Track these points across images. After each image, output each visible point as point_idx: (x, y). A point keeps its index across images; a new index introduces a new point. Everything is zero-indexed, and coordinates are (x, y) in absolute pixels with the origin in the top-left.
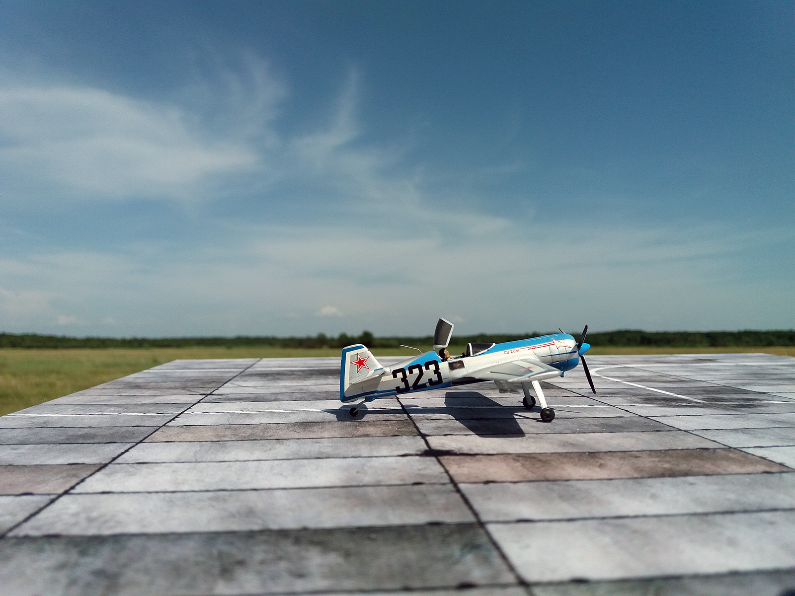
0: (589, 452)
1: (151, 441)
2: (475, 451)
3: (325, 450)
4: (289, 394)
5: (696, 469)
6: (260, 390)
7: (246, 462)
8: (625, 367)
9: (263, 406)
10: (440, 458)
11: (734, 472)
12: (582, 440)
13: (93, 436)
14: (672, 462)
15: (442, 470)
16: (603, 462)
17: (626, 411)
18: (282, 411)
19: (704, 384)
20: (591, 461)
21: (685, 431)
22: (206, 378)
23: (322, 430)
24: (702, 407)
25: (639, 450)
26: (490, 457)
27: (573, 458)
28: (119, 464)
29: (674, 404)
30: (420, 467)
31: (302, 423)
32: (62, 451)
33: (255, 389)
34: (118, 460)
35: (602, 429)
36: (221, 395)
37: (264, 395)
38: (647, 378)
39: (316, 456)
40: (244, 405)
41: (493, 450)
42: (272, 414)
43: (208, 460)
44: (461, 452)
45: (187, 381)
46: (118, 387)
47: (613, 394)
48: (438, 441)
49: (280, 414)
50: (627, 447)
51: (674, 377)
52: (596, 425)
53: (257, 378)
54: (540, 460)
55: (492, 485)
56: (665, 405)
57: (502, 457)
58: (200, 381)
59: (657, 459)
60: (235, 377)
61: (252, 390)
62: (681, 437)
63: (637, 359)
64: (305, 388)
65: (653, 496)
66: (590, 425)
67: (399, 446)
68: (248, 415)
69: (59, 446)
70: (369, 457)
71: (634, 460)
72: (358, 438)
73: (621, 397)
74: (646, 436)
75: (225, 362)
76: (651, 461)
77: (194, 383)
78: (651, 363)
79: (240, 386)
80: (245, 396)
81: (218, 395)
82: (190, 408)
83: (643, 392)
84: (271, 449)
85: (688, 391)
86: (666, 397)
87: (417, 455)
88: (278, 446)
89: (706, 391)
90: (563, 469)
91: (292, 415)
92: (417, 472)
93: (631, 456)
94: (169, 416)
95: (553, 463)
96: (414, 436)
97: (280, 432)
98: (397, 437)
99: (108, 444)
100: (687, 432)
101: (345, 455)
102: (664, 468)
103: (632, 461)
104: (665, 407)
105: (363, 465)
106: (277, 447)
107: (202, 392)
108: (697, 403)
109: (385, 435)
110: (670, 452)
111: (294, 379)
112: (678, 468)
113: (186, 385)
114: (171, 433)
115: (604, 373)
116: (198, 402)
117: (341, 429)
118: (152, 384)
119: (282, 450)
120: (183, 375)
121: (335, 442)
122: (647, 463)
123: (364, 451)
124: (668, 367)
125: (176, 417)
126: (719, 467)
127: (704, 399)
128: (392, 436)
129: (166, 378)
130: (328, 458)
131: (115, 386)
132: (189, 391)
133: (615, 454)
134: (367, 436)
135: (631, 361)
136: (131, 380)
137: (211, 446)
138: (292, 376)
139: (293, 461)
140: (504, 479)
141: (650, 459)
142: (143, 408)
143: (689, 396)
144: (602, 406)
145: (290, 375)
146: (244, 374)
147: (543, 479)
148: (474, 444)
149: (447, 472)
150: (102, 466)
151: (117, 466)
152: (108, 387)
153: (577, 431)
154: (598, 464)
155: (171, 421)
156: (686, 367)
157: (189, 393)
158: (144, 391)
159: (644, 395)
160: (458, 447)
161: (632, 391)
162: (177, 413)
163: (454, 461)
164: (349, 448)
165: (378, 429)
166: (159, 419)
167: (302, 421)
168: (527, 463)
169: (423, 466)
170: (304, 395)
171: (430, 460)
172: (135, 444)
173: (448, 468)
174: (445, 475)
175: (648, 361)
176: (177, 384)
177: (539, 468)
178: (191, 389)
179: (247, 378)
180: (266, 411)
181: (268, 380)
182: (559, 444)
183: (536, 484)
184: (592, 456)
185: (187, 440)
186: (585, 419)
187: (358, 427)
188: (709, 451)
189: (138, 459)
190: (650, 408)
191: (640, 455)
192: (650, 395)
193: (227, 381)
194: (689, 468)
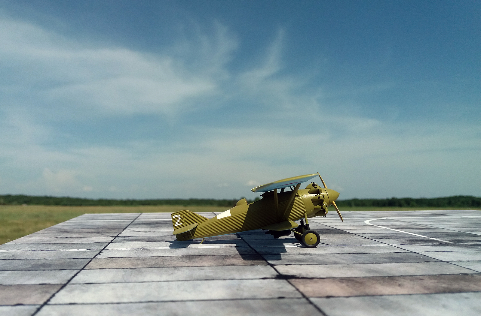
0: (388, 277)
1: (89, 268)
2: (311, 275)
3: (209, 275)
5: (465, 288)
6: (149, 234)
7: (160, 282)
8: (387, 219)
10: (290, 280)
12: (380, 268)
13: (50, 265)
14: (447, 283)
15: (294, 288)
16: (400, 283)
17: (401, 248)
19: (445, 231)
20: (392, 282)
21: (446, 262)
22: (110, 226)
24: (451, 246)
25: (421, 274)
26: (323, 280)
27: (379, 280)
28: (74, 284)
29: (431, 244)
30: (278, 287)
31: (186, 256)
32: (32, 275)
33: (146, 234)
34: (73, 281)
35: (390, 261)
36: (124, 237)
38: (405, 226)
39: (205, 279)
40: (143, 243)
41: (323, 275)
43: (133, 281)
44: (302, 276)
45: (98, 228)
46: (53, 232)
47: (387, 237)
48: (284, 269)
50: (412, 272)
51: (423, 226)
52: (385, 258)
53: (144, 226)
54: (357, 282)
55: (332, 299)
56: (425, 244)
57: (331, 280)
58: (107, 228)
59: (436, 281)
60: (129, 225)
61: (144, 234)
62: (446, 266)
63: (393, 214)
65: (445, 307)
66: (380, 258)
67: (258, 272)
68: (148, 251)
69: (29, 272)
70: (241, 279)
71: (420, 281)
72: (228, 266)
73: (393, 239)
74: (422, 266)
75: (118, 215)
76: (432, 282)
77: (103, 230)
78: (403, 217)
79: (135, 231)
80: (140, 238)
81: (123, 237)
82: (107, 246)
83: (406, 236)
84: (172, 274)
85: (436, 235)
86: (423, 239)
87: (273, 278)
89: (448, 235)
90: (375, 288)
92: (278, 290)
93: (417, 279)
94: (95, 251)
95: (367, 284)
96: (265, 265)
97: (174, 262)
98: (254, 266)
99: (61, 271)
100: (448, 263)
102: (443, 287)
104: (425, 245)
105: (239, 285)
106: (176, 272)
107: (112, 235)
108: (446, 243)
109: (246, 265)
110: (442, 276)
112: (453, 287)
113: (99, 230)
114: (101, 263)
115: (375, 223)
116: (111, 242)
117: (214, 260)
118: (75, 230)
119: (180, 274)
120: (94, 224)
121: (214, 269)
122: (431, 283)
123: (237, 275)
124: (416, 219)
125: (101, 252)
126: (480, 286)
127: (449, 241)
128: (251, 265)
129: (83, 226)
130: (213, 280)
131: (51, 232)
132: (102, 234)
133: (406, 278)
134: (233, 265)
135: (390, 215)
136: (60, 227)
137: (131, 272)
140: (339, 295)
141: (431, 281)
142: (75, 246)
143: (439, 238)
144: (383, 245)
146: (134, 223)
147: (365, 294)
148: (308, 271)
149: (298, 290)
150: (63, 285)
151: (73, 285)
152: (46, 232)
153: (374, 262)
154: (397, 284)
155: (97, 255)
156: (428, 219)
157: (103, 236)
158: (72, 234)
159: (408, 238)
160: (298, 273)
161: (399, 235)
162: (100, 250)
163: (299, 282)
164: (225, 273)
165: (239, 261)
166: (89, 253)
167: (186, 255)
168: (349, 284)
169: (280, 286)
171: (283, 282)
172: (79, 270)
173: (298, 288)
174: (297, 292)
175: (401, 215)
176: (92, 230)
177: (359, 287)
178: (103, 233)
179: (137, 226)
180: (159, 248)
181: (152, 227)
182: (366, 271)
183: (361, 298)
184: (391, 279)
185: (114, 268)
186: (376, 254)
187: (225, 259)
188: (469, 276)
189: (85, 281)
190: (416, 247)
191: (423, 278)
192: (412, 238)
193: (124, 228)
194: (460, 287)
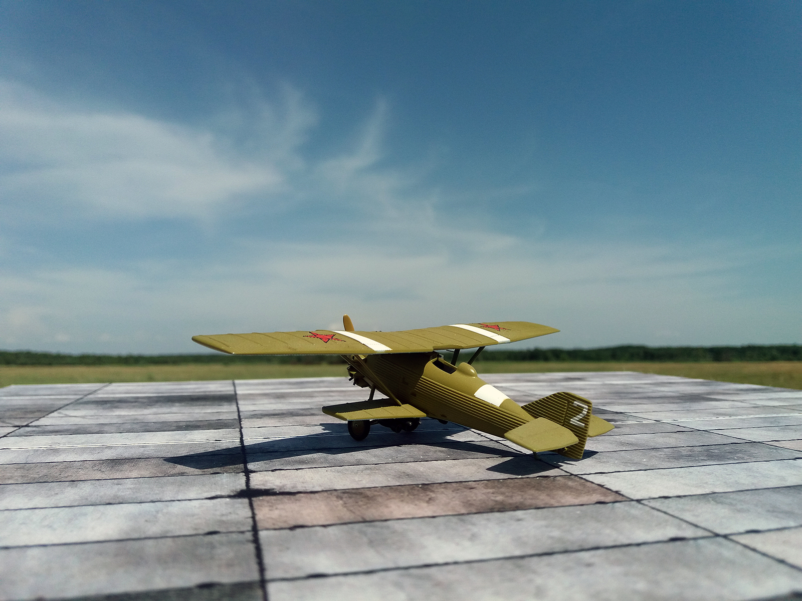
0: (423, 484)
3: (123, 494)
4: (118, 425)
5: (528, 502)
6: (87, 420)
7: (17, 511)
9: (80, 440)
10: (254, 499)
11: (567, 504)
12: (422, 469)
14: (507, 494)
15: (250, 514)
16: (433, 495)
17: (479, 434)
18: (98, 445)
20: (422, 495)
23: (133, 468)
26: (312, 495)
27: (403, 492)
30: (224, 512)
31: (112, 460)
33: (82, 420)
36: (38, 426)
37: (88, 426)
39: (108, 502)
40: (58, 438)
41: (320, 486)
42: (84, 450)
44: (281, 491)
45: (8, 410)
48: (262, 479)
49: (92, 450)
50: (466, 476)
52: (442, 452)
53: (93, 406)
54: (367, 497)
55: (299, 531)
57: (325, 494)
58: (23, 411)
59: (491, 491)
60: (67, 405)
61: (77, 421)
64: (140, 417)
65: (473, 537)
66: (435, 451)
67: (214, 485)
68: (56, 451)
70: (170, 501)
71: (467, 492)
72: (169, 478)
75: (67, 388)
76: (485, 493)
77: (14, 413)
80: (66, 428)
81: (35, 426)
84: (57, 494)
87: (229, 497)
88: (69, 488)
90: (387, 507)
91: (107, 450)
92: (218, 518)
93: (465, 487)
95: (380, 499)
96: (237, 472)
97: (81, 472)
98: (217, 475)
101: (143, 499)
102: (496, 501)
103: (465, 493)
105: (157, 512)
106: (67, 490)
109: (204, 473)
110: (509, 480)
111: (134, 407)
112: (510, 501)
116: (4, 436)
119: (71, 494)
120: (8, 403)
122: (480, 495)
123: (170, 494)
126: (553, 498)
128: (212, 474)
130: (122, 503)
132: (3, 422)
133: (449, 485)
138: (133, 404)
139: (76, 508)
140: (315, 523)
141: (485, 491)
145: (132, 402)
146: (80, 403)
147: (361, 520)
148: (301, 480)
149: (253, 517)
153: (420, 459)
154: (427, 499)
160: (281, 485)
163: (268, 502)
164: (152, 491)
168: (350, 501)
169: (230, 510)
170: (135, 426)
171: (241, 503)
173: (256, 512)
174: (250, 521)
177: (360, 506)
178: (6, 420)
179: (80, 406)
181: (103, 409)
182: (395, 476)
183: (350, 525)
184: (424, 489)
188: (549, 479)
191: (476, 486)
193: (55, 409)
194: (522, 500)
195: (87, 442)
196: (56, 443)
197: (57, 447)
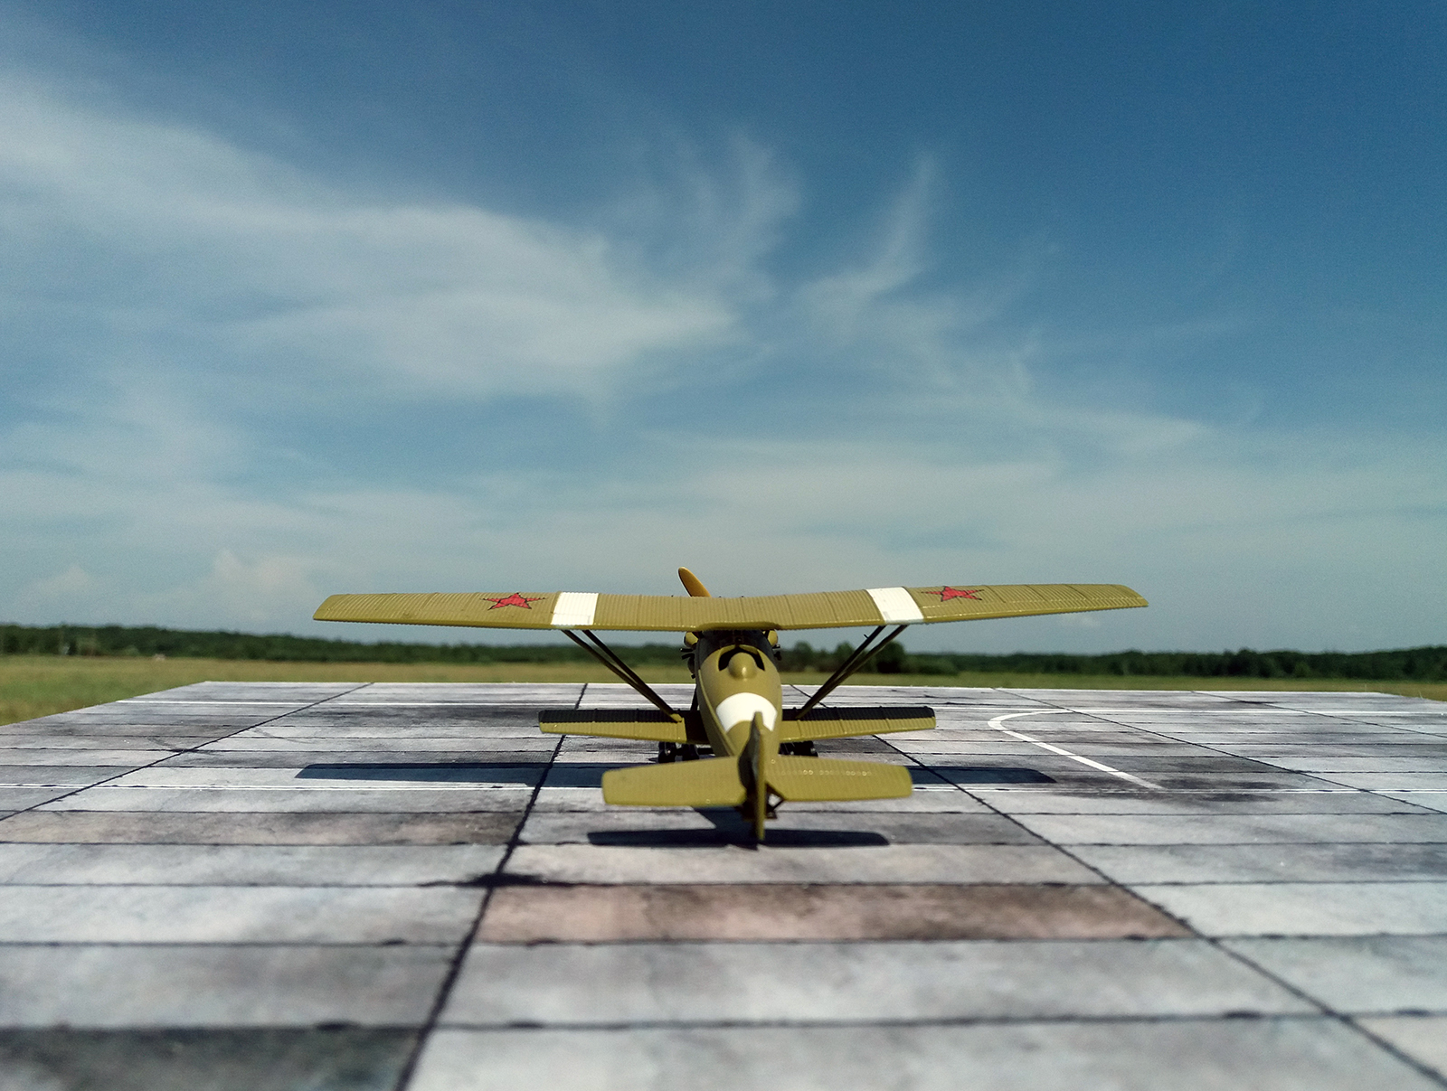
0: (811, 884)
2: (586, 877)
3: (284, 869)
5: (992, 927)
6: (297, 744)
7: (103, 887)
8: (1073, 713)
10: (497, 890)
11: (1066, 935)
14: (961, 910)
15: (472, 915)
16: (819, 904)
17: (979, 800)
20: (797, 902)
21: (1055, 846)
22: (220, 719)
23: (325, 828)
24: (1143, 798)
26: (603, 891)
27: (767, 895)
30: (433, 910)
31: (301, 814)
33: (289, 743)
36: (211, 751)
37: (292, 754)
38: (1092, 736)
39: (252, 881)
42: (262, 794)
43: (34, 880)
44: (552, 879)
45: (179, 723)
48: (532, 856)
50: (903, 874)
51: (1150, 735)
54: (696, 898)
56: (1072, 790)
58: (203, 725)
60: (279, 717)
62: (1033, 857)
64: (388, 743)
65: (844, 981)
67: (443, 863)
71: (886, 902)
72: (376, 847)
74: (964, 854)
76: (918, 906)
77: (184, 729)
78: (1133, 707)
79: (268, 736)
80: (254, 755)
81: (206, 752)
82: (120, 776)
84: (179, 863)
85: (1152, 764)
86: (1091, 775)
87: (460, 884)
88: (204, 856)
89: (1186, 765)
90: (721, 918)
92: (418, 918)
93: (889, 893)
94: (62, 790)
95: (716, 904)
96: (495, 845)
98: (459, 846)
100: (1058, 848)
102: (930, 921)
103: (881, 904)
104: (1067, 794)
105: (324, 902)
107: (180, 746)
108: (1141, 788)
109: (440, 842)
110: (980, 887)
112: (958, 923)
113: (169, 731)
114: (24, 825)
116: (149, 766)
117: (366, 827)
120: (185, 711)
122: (908, 908)
123: (361, 872)
124: (1160, 715)
125: (72, 793)
126: (1045, 923)
127: (1162, 782)
128: (449, 843)
130: (272, 884)
132: (159, 741)
133: (860, 888)
134: (401, 842)
136: (70, 718)
137: (70, 853)
138: (389, 719)
139: (196, 888)
140: (576, 937)
141: (921, 903)
142: (29, 774)
143: (1141, 773)
145: (390, 716)
146: (306, 712)
147: (659, 937)
149: (478, 920)
154: (806, 908)
155: (52, 800)
156: (1196, 716)
157: (154, 747)
162: (79, 787)
163: (519, 896)
164: (336, 867)
165: (437, 830)
166: (33, 796)
167: (305, 810)
168: (661, 904)
169: (443, 907)
171: (471, 896)
173: (488, 912)
174: (469, 926)
176: (152, 729)
177: (675, 914)
179: (296, 720)
181: (334, 726)
182: (772, 867)
184: (809, 891)
185: (39, 840)
187: (402, 825)
188: (1060, 889)
190: (1032, 797)
191: (909, 892)
192: (1062, 769)
193: (252, 725)
194: (981, 923)
195: (275, 782)
196: (222, 781)
197: (223, 787)
